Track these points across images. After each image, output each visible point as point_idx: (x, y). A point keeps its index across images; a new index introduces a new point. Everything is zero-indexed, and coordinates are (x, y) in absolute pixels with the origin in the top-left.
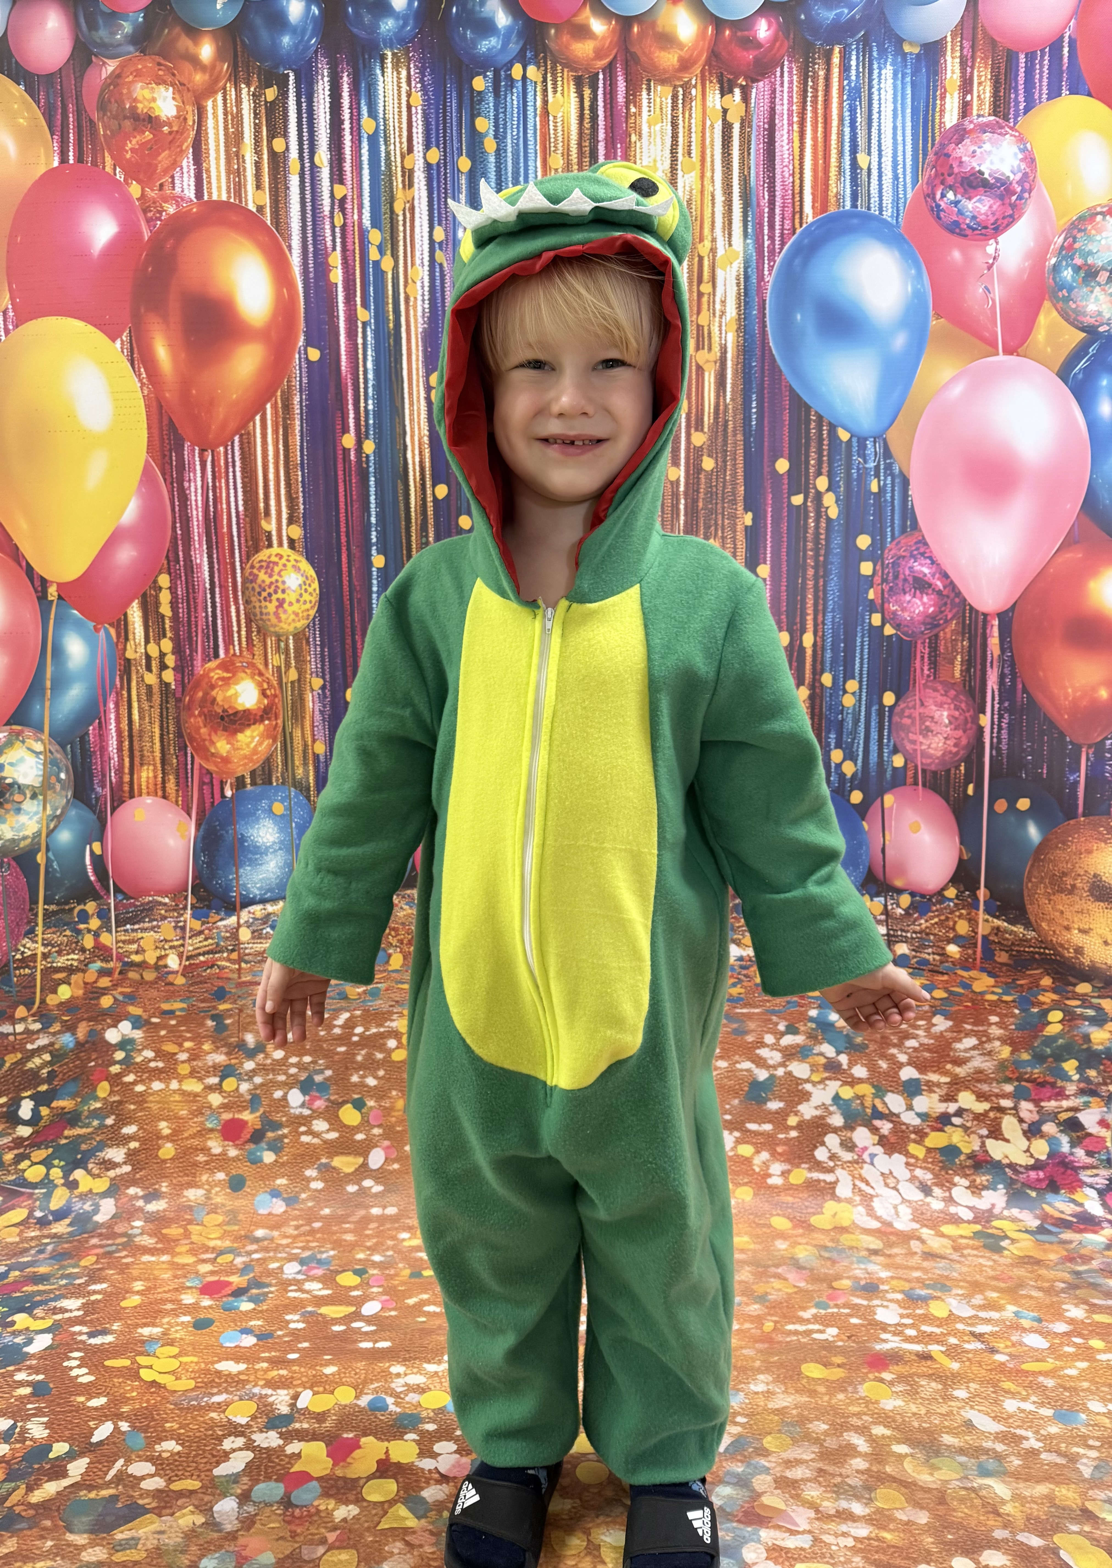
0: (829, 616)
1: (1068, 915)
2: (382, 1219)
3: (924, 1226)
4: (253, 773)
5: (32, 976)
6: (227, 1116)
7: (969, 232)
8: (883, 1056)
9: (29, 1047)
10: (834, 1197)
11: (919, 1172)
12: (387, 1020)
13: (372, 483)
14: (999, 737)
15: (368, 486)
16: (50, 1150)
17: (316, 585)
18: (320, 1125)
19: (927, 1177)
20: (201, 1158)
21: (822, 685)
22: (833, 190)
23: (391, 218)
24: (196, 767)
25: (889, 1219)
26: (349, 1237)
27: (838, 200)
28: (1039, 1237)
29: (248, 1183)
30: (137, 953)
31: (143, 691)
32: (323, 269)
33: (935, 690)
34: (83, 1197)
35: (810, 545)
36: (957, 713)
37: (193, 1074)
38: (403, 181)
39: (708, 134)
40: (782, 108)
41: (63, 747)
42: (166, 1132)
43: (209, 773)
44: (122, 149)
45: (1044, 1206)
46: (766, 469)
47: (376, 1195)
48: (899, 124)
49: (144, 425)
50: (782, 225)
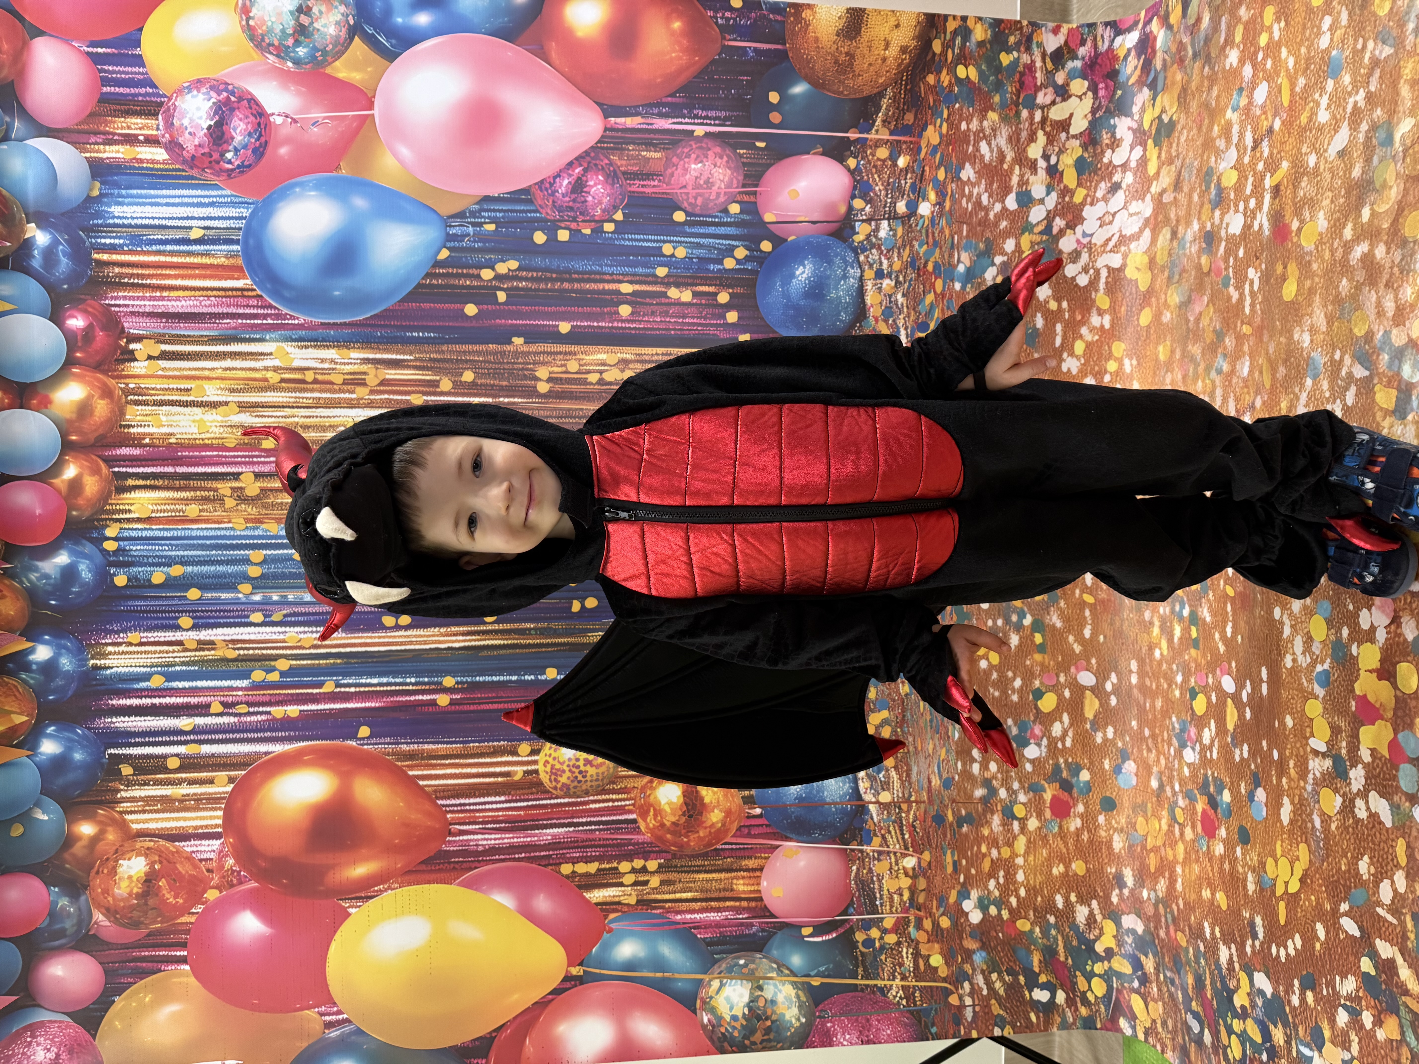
0: (605, 269)
1: (872, 59)
2: (1142, 674)
3: (1148, 190)
5: (922, 989)
6: (1048, 814)
7: (263, 139)
8: (996, 224)
9: (985, 992)
10: (1121, 269)
11: (1099, 194)
13: (481, 679)
14: (715, 119)
15: (484, 682)
16: (1078, 973)
18: (1057, 729)
19: (1103, 186)
20: (1085, 836)
21: (667, 276)
22: (222, 261)
23: (242, 661)
24: (734, 840)
25: (1142, 221)
26: (1159, 704)
27: (232, 256)
28: (1160, 87)
29: (1108, 794)
30: (901, 895)
31: (666, 888)
32: (286, 723)
33: (672, 175)
34: (1120, 943)
35: (542, 286)
36: (693, 156)
37: (1010, 844)
38: (209, 650)
39: (171, 373)
40: (148, 306)
41: (716, 961)
43: (739, 829)
44: (175, 906)
45: (1130, 83)
46: (474, 324)
47: (1119, 679)
48: (164, 201)
49: (426, 886)
50: (254, 307)
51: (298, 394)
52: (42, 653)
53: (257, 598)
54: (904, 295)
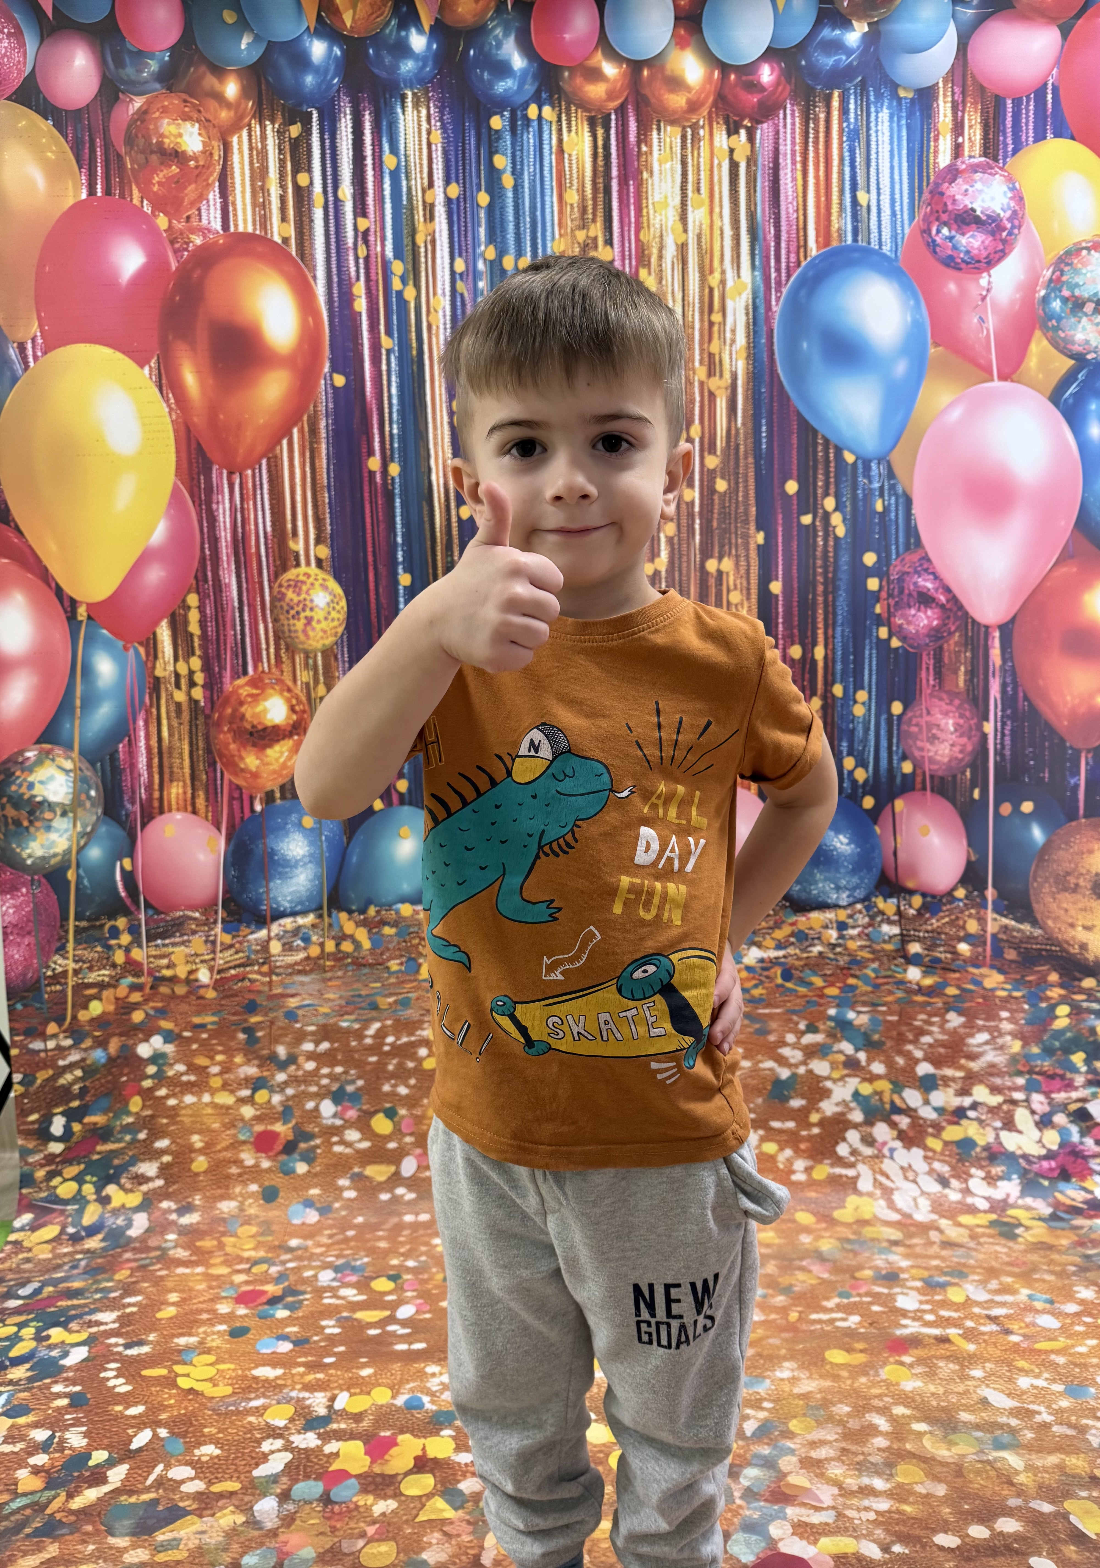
0: (839, 629)
1: (1072, 912)
2: (415, 1226)
3: (944, 1217)
4: (282, 788)
5: (64, 992)
6: (259, 1128)
7: (964, 266)
8: (901, 1053)
9: (61, 1063)
10: (856, 1191)
11: (937, 1165)
12: (417, 1029)
13: (398, 504)
14: (1002, 744)
15: (394, 507)
16: (82, 1166)
17: (344, 603)
18: (352, 1135)
19: (943, 1168)
20: (234, 1170)
21: (834, 696)
22: (836, 225)
23: (414, 250)
24: (226, 782)
25: (910, 1211)
26: (383, 1244)
27: (840, 235)
28: (1054, 1224)
29: (281, 1194)
30: (168, 967)
31: (173, 708)
32: (347, 298)
33: (942, 699)
34: (116, 1212)
35: (820, 562)
36: (962, 721)
37: (225, 1086)
38: (425, 215)
39: (716, 173)
40: (786, 148)
41: (92, 764)
42: (199, 1145)
43: (239, 788)
44: (149, 182)
45: (1057, 1195)
46: (777, 491)
47: (409, 1203)
48: (896, 164)
49: (173, 449)
50: (788, 258)
51: (697, 305)
52: (418, 42)
53: (481, 265)
54: (820, 953)
